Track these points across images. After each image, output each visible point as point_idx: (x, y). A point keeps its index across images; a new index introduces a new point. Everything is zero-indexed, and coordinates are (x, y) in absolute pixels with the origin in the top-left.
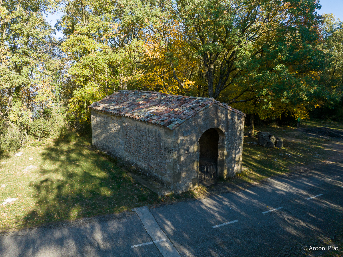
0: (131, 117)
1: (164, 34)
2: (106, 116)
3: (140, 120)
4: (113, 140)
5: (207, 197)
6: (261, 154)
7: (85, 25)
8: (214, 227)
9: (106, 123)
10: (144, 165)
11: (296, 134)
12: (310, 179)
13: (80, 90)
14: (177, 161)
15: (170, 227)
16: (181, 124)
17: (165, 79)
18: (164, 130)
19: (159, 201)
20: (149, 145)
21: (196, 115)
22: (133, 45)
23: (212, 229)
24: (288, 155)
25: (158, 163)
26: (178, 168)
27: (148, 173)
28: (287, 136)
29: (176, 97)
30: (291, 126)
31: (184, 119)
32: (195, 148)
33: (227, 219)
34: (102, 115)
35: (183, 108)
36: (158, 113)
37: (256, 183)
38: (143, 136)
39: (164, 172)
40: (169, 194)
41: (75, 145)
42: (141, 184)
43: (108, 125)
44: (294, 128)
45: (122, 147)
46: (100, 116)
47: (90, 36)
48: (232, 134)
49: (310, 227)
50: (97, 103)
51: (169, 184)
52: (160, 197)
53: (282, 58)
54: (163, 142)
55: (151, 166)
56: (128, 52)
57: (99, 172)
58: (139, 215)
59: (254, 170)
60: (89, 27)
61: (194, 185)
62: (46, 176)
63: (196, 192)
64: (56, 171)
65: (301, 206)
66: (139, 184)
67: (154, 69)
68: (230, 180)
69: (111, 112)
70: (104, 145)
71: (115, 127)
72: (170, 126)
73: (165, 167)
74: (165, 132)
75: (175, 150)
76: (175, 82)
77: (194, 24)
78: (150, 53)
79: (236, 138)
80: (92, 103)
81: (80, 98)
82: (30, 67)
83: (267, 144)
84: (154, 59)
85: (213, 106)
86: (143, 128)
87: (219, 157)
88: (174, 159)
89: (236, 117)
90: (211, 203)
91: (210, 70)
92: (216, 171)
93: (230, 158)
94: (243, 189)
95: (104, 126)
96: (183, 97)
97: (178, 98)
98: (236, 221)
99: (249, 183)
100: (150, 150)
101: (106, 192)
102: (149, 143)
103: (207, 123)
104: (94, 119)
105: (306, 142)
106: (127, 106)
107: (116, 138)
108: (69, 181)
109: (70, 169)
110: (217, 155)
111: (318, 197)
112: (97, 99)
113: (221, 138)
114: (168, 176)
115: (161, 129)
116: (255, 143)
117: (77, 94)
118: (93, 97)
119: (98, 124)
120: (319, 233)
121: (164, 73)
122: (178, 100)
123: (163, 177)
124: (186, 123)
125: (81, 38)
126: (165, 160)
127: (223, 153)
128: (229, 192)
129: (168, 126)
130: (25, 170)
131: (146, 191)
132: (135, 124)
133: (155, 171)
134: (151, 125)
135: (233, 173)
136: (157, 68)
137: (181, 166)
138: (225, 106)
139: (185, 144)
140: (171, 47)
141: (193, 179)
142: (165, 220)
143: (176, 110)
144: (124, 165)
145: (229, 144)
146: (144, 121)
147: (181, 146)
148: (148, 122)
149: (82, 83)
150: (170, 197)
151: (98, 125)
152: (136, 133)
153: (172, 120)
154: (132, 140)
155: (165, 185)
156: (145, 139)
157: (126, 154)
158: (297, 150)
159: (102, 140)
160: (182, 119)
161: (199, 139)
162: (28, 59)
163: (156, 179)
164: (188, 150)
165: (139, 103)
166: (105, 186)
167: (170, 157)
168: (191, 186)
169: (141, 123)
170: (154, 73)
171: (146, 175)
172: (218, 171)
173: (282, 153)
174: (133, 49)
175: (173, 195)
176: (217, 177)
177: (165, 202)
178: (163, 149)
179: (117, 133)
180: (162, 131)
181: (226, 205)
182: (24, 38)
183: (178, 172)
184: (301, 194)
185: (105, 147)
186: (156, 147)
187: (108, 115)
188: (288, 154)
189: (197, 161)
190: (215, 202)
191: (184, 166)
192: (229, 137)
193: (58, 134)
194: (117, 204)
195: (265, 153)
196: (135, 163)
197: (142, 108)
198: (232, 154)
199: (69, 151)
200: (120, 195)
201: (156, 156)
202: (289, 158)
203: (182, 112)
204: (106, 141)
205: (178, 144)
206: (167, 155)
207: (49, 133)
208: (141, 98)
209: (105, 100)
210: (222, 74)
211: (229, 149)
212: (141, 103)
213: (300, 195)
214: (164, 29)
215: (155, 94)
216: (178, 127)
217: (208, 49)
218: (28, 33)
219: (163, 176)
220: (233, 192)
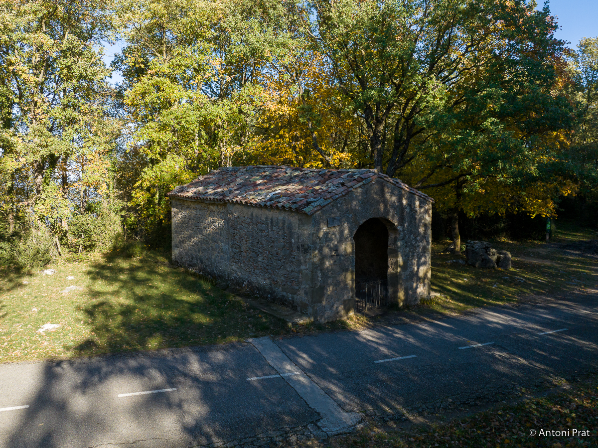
0: (243, 202)
1: (297, 74)
2: (198, 206)
3: (258, 206)
4: (210, 247)
5: (368, 328)
6: (471, 277)
7: (166, 61)
8: (376, 362)
9: (198, 218)
10: (263, 281)
11: (543, 251)
12: (551, 310)
13: (154, 167)
14: (317, 267)
15: (306, 360)
16: (324, 207)
17: (297, 150)
18: (297, 217)
19: (288, 331)
20: (272, 244)
21: (348, 193)
22: (245, 93)
23: (373, 363)
24: (518, 279)
25: (288, 273)
26: (320, 279)
27: (270, 293)
28: (524, 255)
29: (317, 172)
30: (535, 240)
31: (329, 198)
32: (347, 247)
33: (398, 353)
34: (192, 205)
35: (328, 185)
36: (288, 194)
37: (454, 314)
38: (262, 231)
39: (297, 288)
40: (304, 322)
41: (141, 261)
42: (258, 309)
43: (202, 222)
44: (540, 243)
45: (226, 256)
46: (188, 208)
47: (174, 80)
48: (411, 230)
49: (535, 366)
50: (182, 188)
51: (304, 306)
52: (290, 325)
53: (494, 108)
54: (296, 236)
55: (275, 280)
56: (236, 105)
57: (188, 296)
58: (256, 346)
59: (452, 298)
60: (173, 64)
61: (347, 311)
62: (101, 299)
63: (350, 323)
64: (116, 293)
65: (527, 342)
66: (254, 309)
67: (280, 133)
68: (410, 309)
69: (208, 198)
70: (192, 258)
71: (215, 223)
72: (306, 210)
73: (298, 277)
74: (300, 220)
75: (315, 249)
76: (315, 156)
77: (347, 57)
78: (272, 107)
79: (419, 238)
80: (175, 187)
81: (153, 182)
82: (77, 126)
83: (482, 261)
84: (280, 116)
85: (377, 181)
86: (263, 218)
87: (390, 270)
88: (314, 263)
89: (417, 203)
90: (375, 335)
91: (377, 134)
92: (386, 295)
93: (408, 272)
94: (431, 320)
95: (193, 224)
96: (329, 171)
97: (320, 173)
98: (414, 356)
99: (441, 314)
100: (274, 252)
101: (202, 319)
102: (273, 242)
103: (367, 209)
104: (176, 213)
105: (559, 264)
106: (235, 188)
107: (216, 242)
108: (138, 306)
109: (139, 291)
110: (387, 267)
111: (558, 332)
112: (181, 182)
113: (392, 236)
114: (303, 292)
115: (292, 216)
116: (461, 261)
117: (148, 174)
118: (176, 178)
119: (183, 222)
120: (547, 373)
121: (296, 139)
122: (320, 175)
123: (295, 296)
124: (333, 206)
125: (161, 81)
126: (299, 266)
127: (396, 264)
128: (406, 324)
129: (304, 209)
130: (64, 291)
131: (266, 318)
132: (250, 213)
133: (282, 288)
134: (276, 211)
135: (416, 299)
136: (284, 132)
137: (325, 276)
138: (397, 182)
139: (331, 240)
140: (308, 96)
141: (345, 301)
142: (298, 352)
143: (317, 188)
144: (228, 286)
145: (406, 246)
146: (265, 205)
147: (324, 242)
148: (271, 206)
149: (158, 156)
150: (306, 327)
151: (185, 223)
152: (250, 228)
153: (309, 200)
154: (244, 241)
155: (299, 309)
156: (266, 236)
157: (233, 267)
158: (538, 274)
159: (190, 250)
160: (325, 199)
161: (355, 233)
162: (76, 114)
163: (283, 302)
164: (336, 249)
165: (255, 183)
166: (199, 313)
167: (307, 260)
168: (343, 312)
169: (260, 210)
170: (279, 140)
171: (267, 297)
172: (389, 295)
173: (508, 276)
174: (245, 100)
175: (312, 324)
176: (388, 304)
177: (298, 332)
178: (295, 248)
179: (217, 233)
180: (294, 219)
181: (400, 338)
182: (74, 81)
183: (320, 286)
184: (530, 328)
185: (195, 261)
186: (284, 247)
187: (203, 205)
188: (518, 277)
189: (352, 272)
190: (382, 335)
191: (329, 277)
192: (405, 236)
193: (109, 245)
194: (220, 334)
195: (478, 277)
196: (248, 281)
197: (260, 190)
198: (412, 264)
199: (132, 270)
200: (225, 323)
201: (284, 262)
202: (520, 283)
203: (327, 190)
204: (197, 250)
205: (320, 239)
206: (302, 258)
207: (95, 244)
208: (258, 176)
209: (197, 182)
210: (398, 140)
211: (405, 256)
212: (258, 182)
213: (528, 329)
214: (296, 67)
215: (282, 168)
216: (318, 210)
217: (370, 99)
218: (81, 74)
219: (295, 294)
220: (413, 323)
